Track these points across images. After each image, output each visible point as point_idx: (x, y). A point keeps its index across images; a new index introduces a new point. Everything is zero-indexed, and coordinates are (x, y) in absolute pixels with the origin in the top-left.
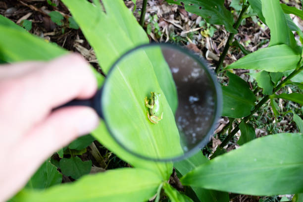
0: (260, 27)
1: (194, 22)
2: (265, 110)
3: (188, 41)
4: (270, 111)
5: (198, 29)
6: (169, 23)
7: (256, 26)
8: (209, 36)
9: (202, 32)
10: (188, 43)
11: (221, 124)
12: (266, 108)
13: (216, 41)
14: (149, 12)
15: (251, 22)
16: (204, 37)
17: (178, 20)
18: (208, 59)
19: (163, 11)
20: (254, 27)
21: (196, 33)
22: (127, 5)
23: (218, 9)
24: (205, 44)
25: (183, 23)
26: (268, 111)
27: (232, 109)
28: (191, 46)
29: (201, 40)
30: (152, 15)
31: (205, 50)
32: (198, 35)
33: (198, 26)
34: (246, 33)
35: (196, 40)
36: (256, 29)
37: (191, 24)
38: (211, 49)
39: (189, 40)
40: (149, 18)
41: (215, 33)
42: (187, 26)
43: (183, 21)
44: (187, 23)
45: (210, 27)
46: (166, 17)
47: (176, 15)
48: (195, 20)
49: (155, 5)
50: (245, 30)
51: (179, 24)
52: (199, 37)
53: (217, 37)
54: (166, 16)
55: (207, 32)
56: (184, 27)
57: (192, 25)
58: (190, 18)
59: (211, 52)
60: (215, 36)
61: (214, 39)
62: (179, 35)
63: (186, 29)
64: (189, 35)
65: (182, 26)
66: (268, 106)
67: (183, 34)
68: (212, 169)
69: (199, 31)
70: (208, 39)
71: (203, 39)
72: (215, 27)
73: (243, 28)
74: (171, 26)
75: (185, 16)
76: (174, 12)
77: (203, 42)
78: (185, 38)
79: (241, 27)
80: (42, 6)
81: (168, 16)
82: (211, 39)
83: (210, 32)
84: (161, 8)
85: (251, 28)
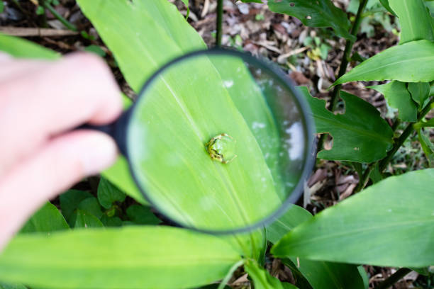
0: (396, 37)
1: (296, 41)
2: (417, 158)
3: (289, 68)
4: (425, 158)
5: (303, 49)
6: (260, 47)
7: (390, 35)
8: (320, 58)
9: (308, 53)
10: (290, 72)
11: (350, 184)
12: (419, 155)
13: (332, 64)
14: (228, 34)
15: (382, 31)
16: (314, 61)
17: (273, 40)
18: (322, 91)
19: (250, 30)
20: (388, 38)
21: (301, 55)
22: (196, 27)
23: (321, 5)
24: (316, 70)
25: (280, 43)
26: (422, 159)
27: (356, 149)
28: (295, 75)
29: (309, 65)
30: (233, 37)
31: (315, 79)
32: (303, 58)
33: (302, 46)
34: (377, 48)
35: (302, 66)
36: (391, 40)
37: (292, 43)
38: (326, 77)
39: (291, 66)
40: (228, 42)
41: (330, 53)
42: (286, 47)
43: (280, 41)
44: (285, 43)
45: (320, 46)
46: (254, 38)
47: (269, 33)
48: (297, 38)
49: (236, 23)
50: (375, 44)
51: (274, 46)
52: (306, 61)
53: (333, 59)
54: (254, 36)
55: (317, 52)
56: (282, 49)
57: (293, 46)
58: (290, 36)
59: (326, 81)
60: (330, 57)
61: (328, 62)
62: (276, 62)
63: (285, 52)
64: (290, 59)
65: (279, 48)
66: (422, 152)
67: (281, 59)
68: (320, 228)
69: (305, 52)
70: (319, 64)
71: (311, 63)
72: (328, 45)
73: (371, 41)
74: (262, 50)
75: (282, 34)
76: (266, 30)
77: (312, 68)
78: (284, 65)
79: (368, 39)
80: (76, 41)
81: (257, 37)
82: (324, 62)
83: (321, 52)
84: (246, 27)
85: (383, 40)
